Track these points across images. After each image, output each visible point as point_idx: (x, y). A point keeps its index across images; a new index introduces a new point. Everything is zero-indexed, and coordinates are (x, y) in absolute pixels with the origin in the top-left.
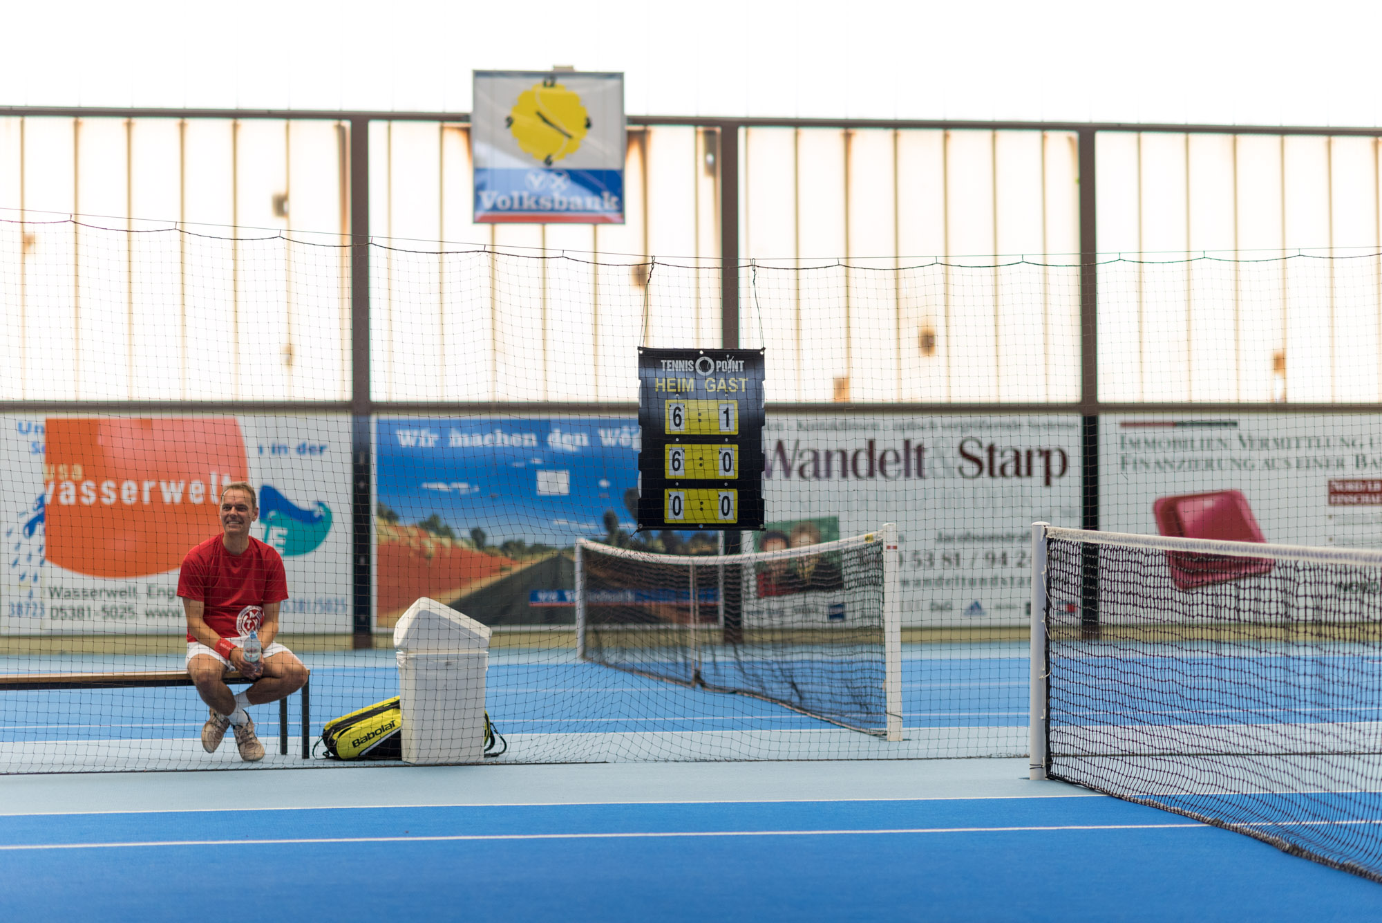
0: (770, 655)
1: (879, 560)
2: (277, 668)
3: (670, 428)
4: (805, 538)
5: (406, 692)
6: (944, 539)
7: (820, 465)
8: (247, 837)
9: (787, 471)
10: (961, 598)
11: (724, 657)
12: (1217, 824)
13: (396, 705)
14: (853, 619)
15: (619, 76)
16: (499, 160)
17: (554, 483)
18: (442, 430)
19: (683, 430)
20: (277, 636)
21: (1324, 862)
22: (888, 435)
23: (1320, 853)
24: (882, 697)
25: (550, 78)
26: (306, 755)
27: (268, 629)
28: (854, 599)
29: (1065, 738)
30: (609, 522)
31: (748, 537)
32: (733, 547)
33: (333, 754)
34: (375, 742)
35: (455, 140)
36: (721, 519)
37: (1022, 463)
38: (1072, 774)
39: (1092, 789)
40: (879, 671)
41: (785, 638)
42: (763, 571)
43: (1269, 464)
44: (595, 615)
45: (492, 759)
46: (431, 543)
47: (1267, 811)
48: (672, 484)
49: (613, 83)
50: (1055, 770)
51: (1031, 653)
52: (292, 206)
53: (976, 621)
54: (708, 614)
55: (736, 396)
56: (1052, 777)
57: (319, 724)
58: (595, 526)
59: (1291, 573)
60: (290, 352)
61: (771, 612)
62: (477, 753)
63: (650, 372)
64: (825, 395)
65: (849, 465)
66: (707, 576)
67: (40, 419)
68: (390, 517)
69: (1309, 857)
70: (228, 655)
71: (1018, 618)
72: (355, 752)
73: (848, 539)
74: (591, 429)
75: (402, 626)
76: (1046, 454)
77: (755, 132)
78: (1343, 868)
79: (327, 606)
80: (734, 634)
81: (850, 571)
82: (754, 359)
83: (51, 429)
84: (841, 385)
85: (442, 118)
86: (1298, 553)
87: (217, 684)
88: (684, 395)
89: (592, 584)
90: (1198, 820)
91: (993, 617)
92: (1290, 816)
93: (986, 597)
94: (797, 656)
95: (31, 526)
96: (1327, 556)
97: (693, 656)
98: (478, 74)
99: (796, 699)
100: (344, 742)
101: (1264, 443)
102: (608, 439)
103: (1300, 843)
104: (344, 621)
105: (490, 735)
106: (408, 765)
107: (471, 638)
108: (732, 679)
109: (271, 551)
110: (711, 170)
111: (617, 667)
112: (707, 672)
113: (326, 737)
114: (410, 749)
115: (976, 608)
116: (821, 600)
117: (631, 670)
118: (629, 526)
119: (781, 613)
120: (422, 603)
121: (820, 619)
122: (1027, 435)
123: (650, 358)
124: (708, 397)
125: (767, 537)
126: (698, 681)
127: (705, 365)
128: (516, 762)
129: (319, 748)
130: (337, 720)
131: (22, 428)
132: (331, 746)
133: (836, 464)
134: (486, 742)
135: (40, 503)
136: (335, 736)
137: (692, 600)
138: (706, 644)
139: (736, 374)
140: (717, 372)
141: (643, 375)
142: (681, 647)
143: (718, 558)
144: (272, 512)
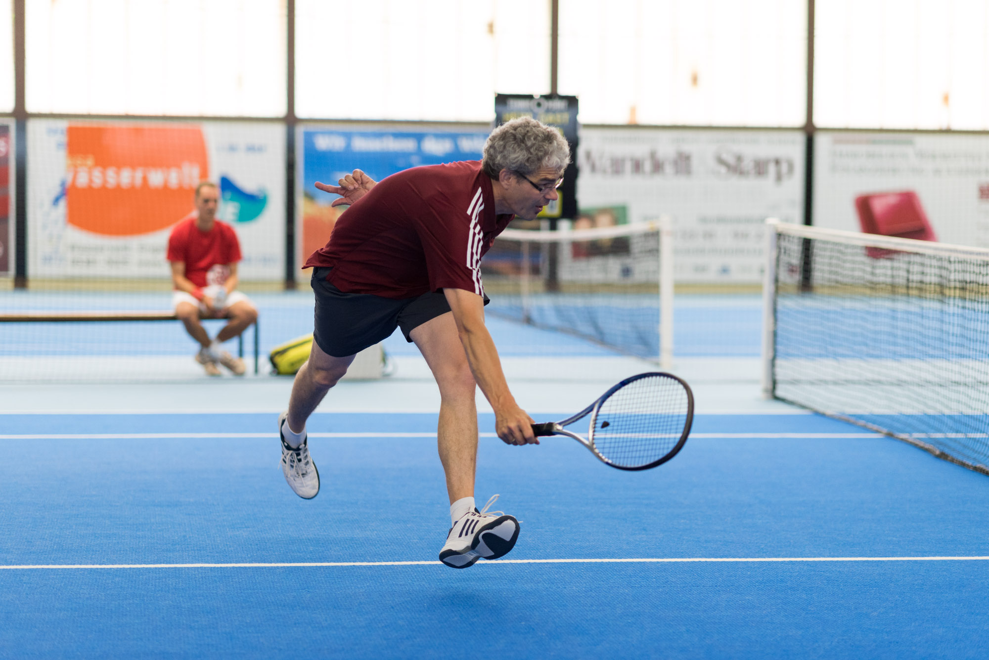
0: (580, 302)
2: (238, 311)
4: (605, 220)
6: (704, 220)
7: (617, 167)
8: (219, 431)
9: (593, 168)
10: (715, 262)
11: (547, 302)
12: (890, 435)
14: (638, 276)
18: (348, 136)
21: (963, 465)
22: (666, 146)
23: (960, 458)
24: (657, 337)
26: (256, 370)
27: (231, 282)
28: (639, 264)
29: (784, 369)
31: (564, 223)
32: (553, 227)
33: (277, 371)
37: (760, 168)
38: (789, 396)
39: (803, 407)
40: (655, 315)
41: (591, 289)
42: (575, 245)
43: (937, 172)
45: (386, 377)
47: (924, 427)
50: (780, 393)
51: (763, 304)
53: (725, 278)
54: (536, 270)
55: (561, 125)
56: (776, 398)
57: (267, 348)
59: (946, 264)
60: (240, 80)
61: (581, 271)
62: (376, 372)
63: (501, 108)
64: (622, 119)
65: (637, 166)
66: (535, 247)
67: (63, 124)
68: (310, 197)
69: (952, 461)
70: (201, 299)
71: (754, 277)
72: (290, 370)
73: (634, 227)
74: (454, 137)
76: (777, 162)
78: (976, 469)
79: (266, 260)
80: (553, 285)
81: (637, 245)
82: (572, 102)
83: (72, 133)
84: (633, 110)
86: (951, 251)
87: (194, 318)
90: (877, 432)
91: (736, 276)
92: (939, 431)
93: (733, 262)
94: (598, 302)
95: (56, 201)
96: (971, 253)
97: (525, 300)
99: (597, 335)
100: (284, 362)
101: (934, 157)
102: (466, 145)
103: (947, 451)
104: (278, 271)
105: (384, 358)
108: (553, 320)
109: (229, 229)
112: (535, 315)
113: (272, 359)
115: (725, 270)
116: (613, 266)
119: (588, 271)
121: (615, 276)
122: (764, 148)
123: (502, 100)
126: (529, 321)
127: (539, 105)
128: (403, 380)
129: (266, 367)
130: (279, 347)
131: (51, 132)
132: (275, 365)
133: (628, 166)
134: (382, 365)
135: (63, 184)
136: (279, 360)
137: (526, 262)
138: (535, 293)
139: (561, 111)
140: (548, 111)
141: (496, 111)
142: (518, 294)
143: (544, 236)
144: (229, 195)
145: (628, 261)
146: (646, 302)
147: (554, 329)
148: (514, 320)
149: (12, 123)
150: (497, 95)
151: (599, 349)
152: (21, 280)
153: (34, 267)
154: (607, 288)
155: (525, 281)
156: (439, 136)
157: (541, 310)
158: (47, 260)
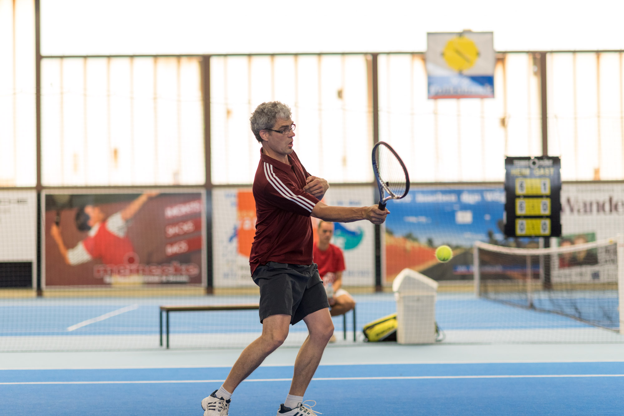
0: (565, 295)
1: (615, 252)
2: (342, 301)
3: (519, 192)
4: (581, 241)
5: (399, 312)
7: (587, 208)
8: (329, 377)
9: (572, 210)
11: (544, 296)
13: (395, 318)
14: (603, 278)
15: (492, 33)
16: (439, 72)
17: (465, 217)
19: (525, 192)
20: (341, 287)
22: (619, 194)
24: (617, 314)
25: (461, 34)
26: (355, 340)
27: (337, 283)
28: (604, 270)
30: (490, 235)
31: (554, 241)
32: (547, 245)
33: (368, 340)
34: (386, 334)
35: (418, 63)
36: (542, 232)
40: (616, 303)
41: (572, 287)
42: (562, 257)
44: (484, 277)
45: (438, 342)
46: (409, 245)
48: (519, 217)
49: (489, 36)
52: (345, 94)
54: (536, 276)
55: (549, 177)
57: (361, 326)
58: (484, 237)
60: (344, 161)
61: (566, 276)
62: (432, 339)
63: (509, 167)
64: (590, 177)
65: (601, 207)
66: (535, 260)
67: (235, 191)
68: (390, 232)
72: (377, 338)
73: (601, 242)
74: (481, 192)
75: (397, 282)
77: (556, 56)
79: (363, 273)
80: (548, 285)
81: (602, 256)
82: (556, 161)
83: (240, 196)
84: (597, 171)
85: (413, 54)
88: (524, 176)
89: (483, 263)
94: (578, 296)
95: (231, 239)
97: (529, 295)
98: (429, 34)
99: (577, 315)
100: (372, 333)
102: (490, 197)
104: (370, 280)
105: (437, 330)
106: (401, 345)
107: (428, 288)
108: (548, 306)
109: (338, 249)
110: (535, 73)
111: (496, 301)
112: (536, 304)
113: (364, 332)
114: (401, 337)
116: (588, 270)
117: (502, 302)
118: (499, 237)
119: (570, 275)
120: (406, 272)
121: (588, 278)
123: (510, 161)
124: (536, 177)
125: (563, 241)
126: (532, 307)
127: (534, 163)
128: (450, 344)
129: (361, 337)
130: (369, 324)
131: (228, 196)
132: (366, 335)
133: (595, 207)
134: (436, 335)
135: (235, 229)
136: (368, 332)
137: (529, 271)
138: (536, 291)
139: (549, 167)
140: (540, 167)
141: (506, 168)
142: (524, 291)
143: (541, 251)
144: (339, 232)
145: (595, 268)
146: (609, 295)
147: (549, 312)
148: (522, 307)
149: (203, 192)
150: (506, 158)
151: (578, 323)
152: (210, 289)
153: (218, 281)
154: (583, 287)
155: (530, 283)
156: (471, 192)
157: (540, 300)
158: (226, 276)
